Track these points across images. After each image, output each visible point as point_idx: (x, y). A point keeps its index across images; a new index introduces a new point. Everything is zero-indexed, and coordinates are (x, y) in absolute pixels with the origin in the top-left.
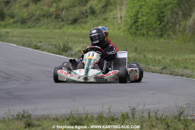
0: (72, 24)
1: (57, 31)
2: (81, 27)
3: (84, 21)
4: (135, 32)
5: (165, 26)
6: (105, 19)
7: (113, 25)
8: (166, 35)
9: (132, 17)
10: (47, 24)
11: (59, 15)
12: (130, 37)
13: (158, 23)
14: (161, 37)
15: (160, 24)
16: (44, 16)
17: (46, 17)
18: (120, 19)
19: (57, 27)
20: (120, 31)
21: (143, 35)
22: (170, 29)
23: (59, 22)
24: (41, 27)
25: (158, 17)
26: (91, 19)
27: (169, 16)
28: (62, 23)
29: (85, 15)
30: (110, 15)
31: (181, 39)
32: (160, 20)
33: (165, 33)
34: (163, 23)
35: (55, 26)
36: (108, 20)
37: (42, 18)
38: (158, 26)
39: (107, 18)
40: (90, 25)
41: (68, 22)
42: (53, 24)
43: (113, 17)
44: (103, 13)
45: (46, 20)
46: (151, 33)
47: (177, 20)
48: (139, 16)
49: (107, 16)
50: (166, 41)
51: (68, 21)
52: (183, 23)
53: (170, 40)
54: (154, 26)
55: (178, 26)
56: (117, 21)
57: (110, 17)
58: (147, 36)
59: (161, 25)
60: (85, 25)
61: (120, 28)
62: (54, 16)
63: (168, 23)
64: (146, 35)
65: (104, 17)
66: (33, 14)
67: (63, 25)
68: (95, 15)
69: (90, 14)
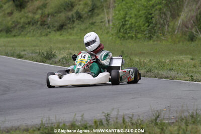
0: (58, 30)
1: (43, 38)
2: (68, 32)
3: (71, 27)
4: (124, 35)
5: (153, 28)
6: (93, 24)
7: (101, 29)
8: (155, 37)
9: (120, 19)
10: (33, 32)
11: (45, 22)
12: (118, 41)
13: (147, 25)
14: (150, 39)
15: (148, 26)
16: (29, 23)
17: (31, 24)
18: (107, 22)
19: (44, 34)
20: (109, 35)
21: (132, 38)
22: (158, 30)
23: (45, 29)
24: (26, 34)
25: (146, 19)
26: (78, 24)
27: (157, 17)
28: (48, 30)
29: (71, 20)
30: (97, 19)
31: (170, 40)
32: (148, 22)
33: (154, 35)
34: (151, 25)
35: (41, 34)
36: (95, 24)
37: (27, 26)
38: (146, 28)
39: (95, 22)
40: (77, 31)
41: (54, 29)
42: (39, 32)
43: (101, 21)
44: (90, 17)
45: (31, 28)
46: (139, 36)
47: (165, 21)
48: (127, 19)
49: (94, 21)
50: (155, 43)
51: (55, 27)
52: (171, 24)
53: (159, 42)
54: (143, 28)
55: (166, 27)
56: (105, 25)
57: (97, 21)
58: (135, 40)
59: (150, 27)
60: (72, 31)
61: (108, 33)
62: (39, 23)
63: (156, 24)
64: (135, 38)
65: (91, 22)
66: (17, 22)
67: (50, 32)
68: (82, 19)
69: (77, 19)
